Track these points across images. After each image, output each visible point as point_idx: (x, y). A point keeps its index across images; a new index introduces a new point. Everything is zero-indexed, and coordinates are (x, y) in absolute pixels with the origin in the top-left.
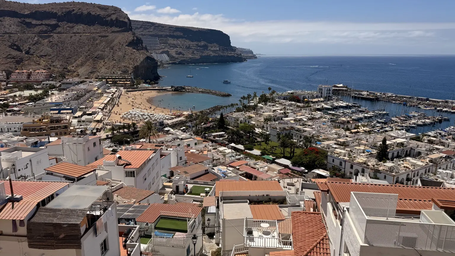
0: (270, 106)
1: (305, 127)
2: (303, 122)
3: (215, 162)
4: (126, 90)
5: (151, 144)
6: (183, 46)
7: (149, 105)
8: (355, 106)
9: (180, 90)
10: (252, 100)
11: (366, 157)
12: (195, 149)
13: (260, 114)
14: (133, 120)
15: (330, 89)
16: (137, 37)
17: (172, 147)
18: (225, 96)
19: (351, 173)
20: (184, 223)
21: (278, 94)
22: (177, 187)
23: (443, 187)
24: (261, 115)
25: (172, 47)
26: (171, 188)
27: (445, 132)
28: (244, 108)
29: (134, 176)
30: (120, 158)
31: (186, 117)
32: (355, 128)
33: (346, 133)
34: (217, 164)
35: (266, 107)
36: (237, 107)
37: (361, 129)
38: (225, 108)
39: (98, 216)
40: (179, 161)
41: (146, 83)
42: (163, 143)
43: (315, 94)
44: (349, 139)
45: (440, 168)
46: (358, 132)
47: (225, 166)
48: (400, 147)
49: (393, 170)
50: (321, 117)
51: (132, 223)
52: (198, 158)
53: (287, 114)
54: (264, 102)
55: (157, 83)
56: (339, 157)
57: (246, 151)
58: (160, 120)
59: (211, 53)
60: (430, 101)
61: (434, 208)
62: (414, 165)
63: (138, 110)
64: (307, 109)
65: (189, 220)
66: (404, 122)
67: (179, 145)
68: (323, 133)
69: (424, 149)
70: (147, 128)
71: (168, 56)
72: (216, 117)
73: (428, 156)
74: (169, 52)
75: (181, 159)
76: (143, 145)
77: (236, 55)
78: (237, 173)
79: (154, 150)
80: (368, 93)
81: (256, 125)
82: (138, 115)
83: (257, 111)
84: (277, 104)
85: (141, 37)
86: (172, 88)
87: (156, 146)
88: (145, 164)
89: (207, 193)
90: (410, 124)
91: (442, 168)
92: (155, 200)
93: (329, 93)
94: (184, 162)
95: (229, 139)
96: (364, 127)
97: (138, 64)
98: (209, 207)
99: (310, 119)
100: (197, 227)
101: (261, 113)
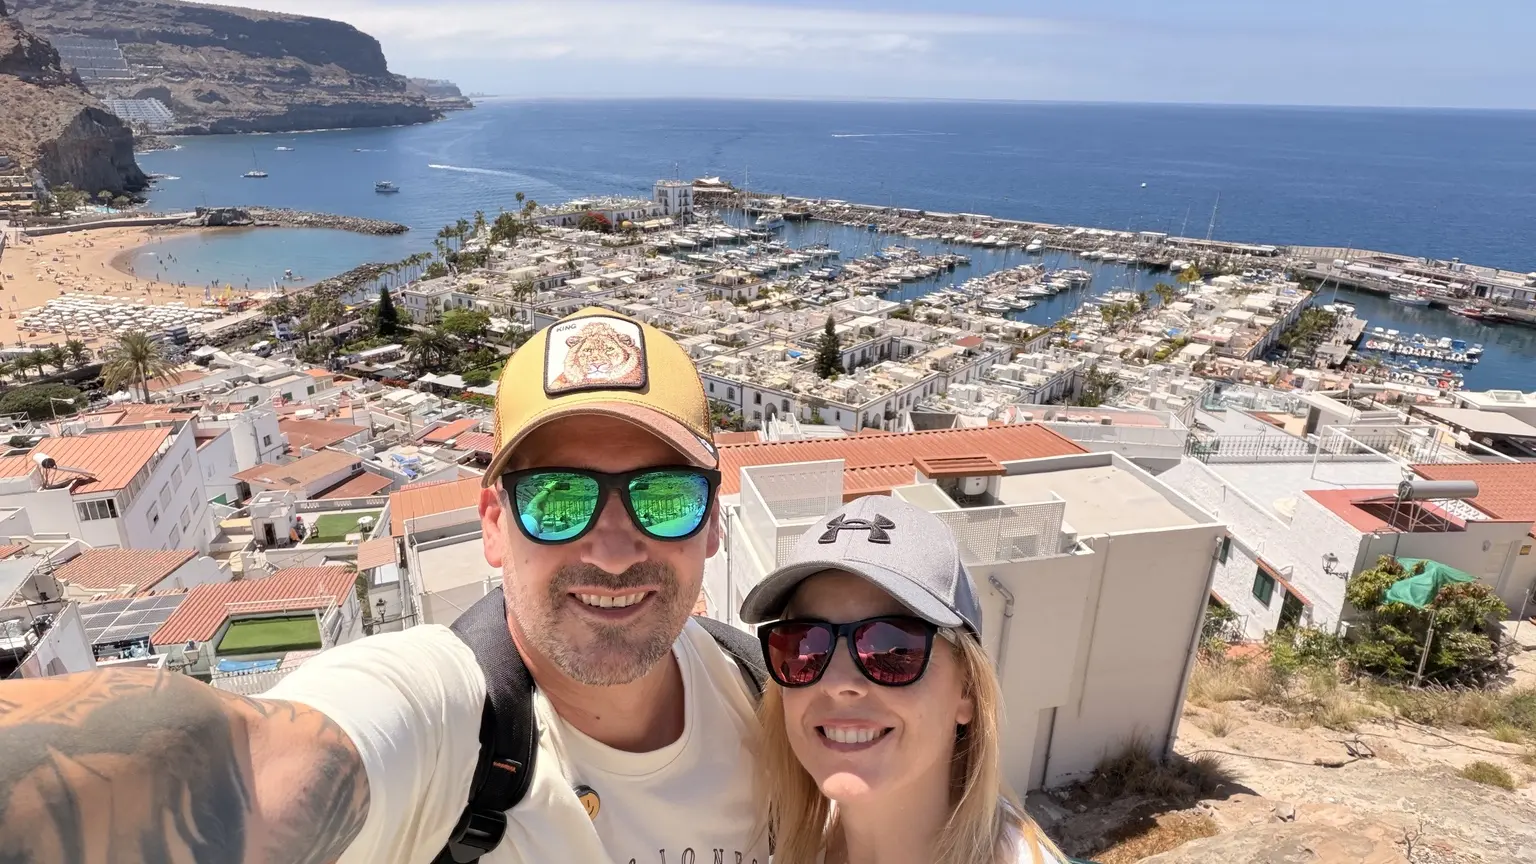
0: (526, 247)
1: (632, 302)
2: (623, 288)
3: (380, 437)
4: (23, 229)
5: (153, 406)
6: (219, 72)
7: (121, 278)
8: (755, 238)
9: (230, 219)
10: (473, 235)
11: (791, 371)
12: (311, 407)
13: (501, 275)
14: (69, 334)
15: (686, 191)
16: (31, 39)
17: (232, 408)
18: (389, 232)
19: (757, 416)
20: (308, 623)
21: (544, 211)
22: (269, 529)
23: (956, 427)
24: (502, 278)
25: (180, 74)
26: (250, 533)
27: (963, 292)
28: (452, 264)
29: (114, 515)
30: (49, 464)
31: (266, 308)
32: (759, 297)
33: (739, 312)
34: (387, 442)
35: (516, 251)
36: (430, 262)
37: (775, 299)
38: (392, 270)
39: (19, 650)
40: (264, 449)
41: (95, 200)
42: (196, 398)
43: (649, 206)
44: (746, 327)
45: (954, 381)
46: (766, 307)
47: (411, 443)
48: (868, 339)
49: (854, 397)
50: (672, 271)
51: (140, 650)
52: (325, 433)
53: (578, 268)
54: (509, 238)
55: (141, 201)
56: (726, 378)
57: (469, 390)
58: (173, 325)
59: (324, 95)
60: (927, 217)
61: (919, 480)
62: (898, 379)
63: (83, 298)
64: (632, 249)
65: (321, 615)
66: (874, 274)
67: (255, 400)
68: (681, 316)
69: (918, 338)
70: (129, 355)
71: (169, 105)
72: (367, 301)
73: (928, 355)
74: (169, 92)
75: (270, 443)
76: (126, 414)
77: (408, 103)
78: (451, 458)
79: (170, 424)
80: (784, 201)
81: (492, 309)
82: (87, 315)
83: (490, 266)
84: (545, 239)
85: (47, 36)
86: (198, 216)
87: (174, 411)
88: (147, 472)
89: (366, 530)
90: (886, 278)
91: (958, 380)
92: (203, 574)
93: (686, 204)
94: (281, 450)
95: (416, 363)
96: (780, 292)
97: (56, 137)
98: (377, 569)
99: (642, 279)
100: (348, 629)
101: (504, 271)
